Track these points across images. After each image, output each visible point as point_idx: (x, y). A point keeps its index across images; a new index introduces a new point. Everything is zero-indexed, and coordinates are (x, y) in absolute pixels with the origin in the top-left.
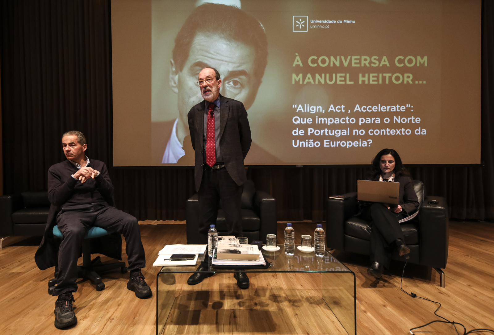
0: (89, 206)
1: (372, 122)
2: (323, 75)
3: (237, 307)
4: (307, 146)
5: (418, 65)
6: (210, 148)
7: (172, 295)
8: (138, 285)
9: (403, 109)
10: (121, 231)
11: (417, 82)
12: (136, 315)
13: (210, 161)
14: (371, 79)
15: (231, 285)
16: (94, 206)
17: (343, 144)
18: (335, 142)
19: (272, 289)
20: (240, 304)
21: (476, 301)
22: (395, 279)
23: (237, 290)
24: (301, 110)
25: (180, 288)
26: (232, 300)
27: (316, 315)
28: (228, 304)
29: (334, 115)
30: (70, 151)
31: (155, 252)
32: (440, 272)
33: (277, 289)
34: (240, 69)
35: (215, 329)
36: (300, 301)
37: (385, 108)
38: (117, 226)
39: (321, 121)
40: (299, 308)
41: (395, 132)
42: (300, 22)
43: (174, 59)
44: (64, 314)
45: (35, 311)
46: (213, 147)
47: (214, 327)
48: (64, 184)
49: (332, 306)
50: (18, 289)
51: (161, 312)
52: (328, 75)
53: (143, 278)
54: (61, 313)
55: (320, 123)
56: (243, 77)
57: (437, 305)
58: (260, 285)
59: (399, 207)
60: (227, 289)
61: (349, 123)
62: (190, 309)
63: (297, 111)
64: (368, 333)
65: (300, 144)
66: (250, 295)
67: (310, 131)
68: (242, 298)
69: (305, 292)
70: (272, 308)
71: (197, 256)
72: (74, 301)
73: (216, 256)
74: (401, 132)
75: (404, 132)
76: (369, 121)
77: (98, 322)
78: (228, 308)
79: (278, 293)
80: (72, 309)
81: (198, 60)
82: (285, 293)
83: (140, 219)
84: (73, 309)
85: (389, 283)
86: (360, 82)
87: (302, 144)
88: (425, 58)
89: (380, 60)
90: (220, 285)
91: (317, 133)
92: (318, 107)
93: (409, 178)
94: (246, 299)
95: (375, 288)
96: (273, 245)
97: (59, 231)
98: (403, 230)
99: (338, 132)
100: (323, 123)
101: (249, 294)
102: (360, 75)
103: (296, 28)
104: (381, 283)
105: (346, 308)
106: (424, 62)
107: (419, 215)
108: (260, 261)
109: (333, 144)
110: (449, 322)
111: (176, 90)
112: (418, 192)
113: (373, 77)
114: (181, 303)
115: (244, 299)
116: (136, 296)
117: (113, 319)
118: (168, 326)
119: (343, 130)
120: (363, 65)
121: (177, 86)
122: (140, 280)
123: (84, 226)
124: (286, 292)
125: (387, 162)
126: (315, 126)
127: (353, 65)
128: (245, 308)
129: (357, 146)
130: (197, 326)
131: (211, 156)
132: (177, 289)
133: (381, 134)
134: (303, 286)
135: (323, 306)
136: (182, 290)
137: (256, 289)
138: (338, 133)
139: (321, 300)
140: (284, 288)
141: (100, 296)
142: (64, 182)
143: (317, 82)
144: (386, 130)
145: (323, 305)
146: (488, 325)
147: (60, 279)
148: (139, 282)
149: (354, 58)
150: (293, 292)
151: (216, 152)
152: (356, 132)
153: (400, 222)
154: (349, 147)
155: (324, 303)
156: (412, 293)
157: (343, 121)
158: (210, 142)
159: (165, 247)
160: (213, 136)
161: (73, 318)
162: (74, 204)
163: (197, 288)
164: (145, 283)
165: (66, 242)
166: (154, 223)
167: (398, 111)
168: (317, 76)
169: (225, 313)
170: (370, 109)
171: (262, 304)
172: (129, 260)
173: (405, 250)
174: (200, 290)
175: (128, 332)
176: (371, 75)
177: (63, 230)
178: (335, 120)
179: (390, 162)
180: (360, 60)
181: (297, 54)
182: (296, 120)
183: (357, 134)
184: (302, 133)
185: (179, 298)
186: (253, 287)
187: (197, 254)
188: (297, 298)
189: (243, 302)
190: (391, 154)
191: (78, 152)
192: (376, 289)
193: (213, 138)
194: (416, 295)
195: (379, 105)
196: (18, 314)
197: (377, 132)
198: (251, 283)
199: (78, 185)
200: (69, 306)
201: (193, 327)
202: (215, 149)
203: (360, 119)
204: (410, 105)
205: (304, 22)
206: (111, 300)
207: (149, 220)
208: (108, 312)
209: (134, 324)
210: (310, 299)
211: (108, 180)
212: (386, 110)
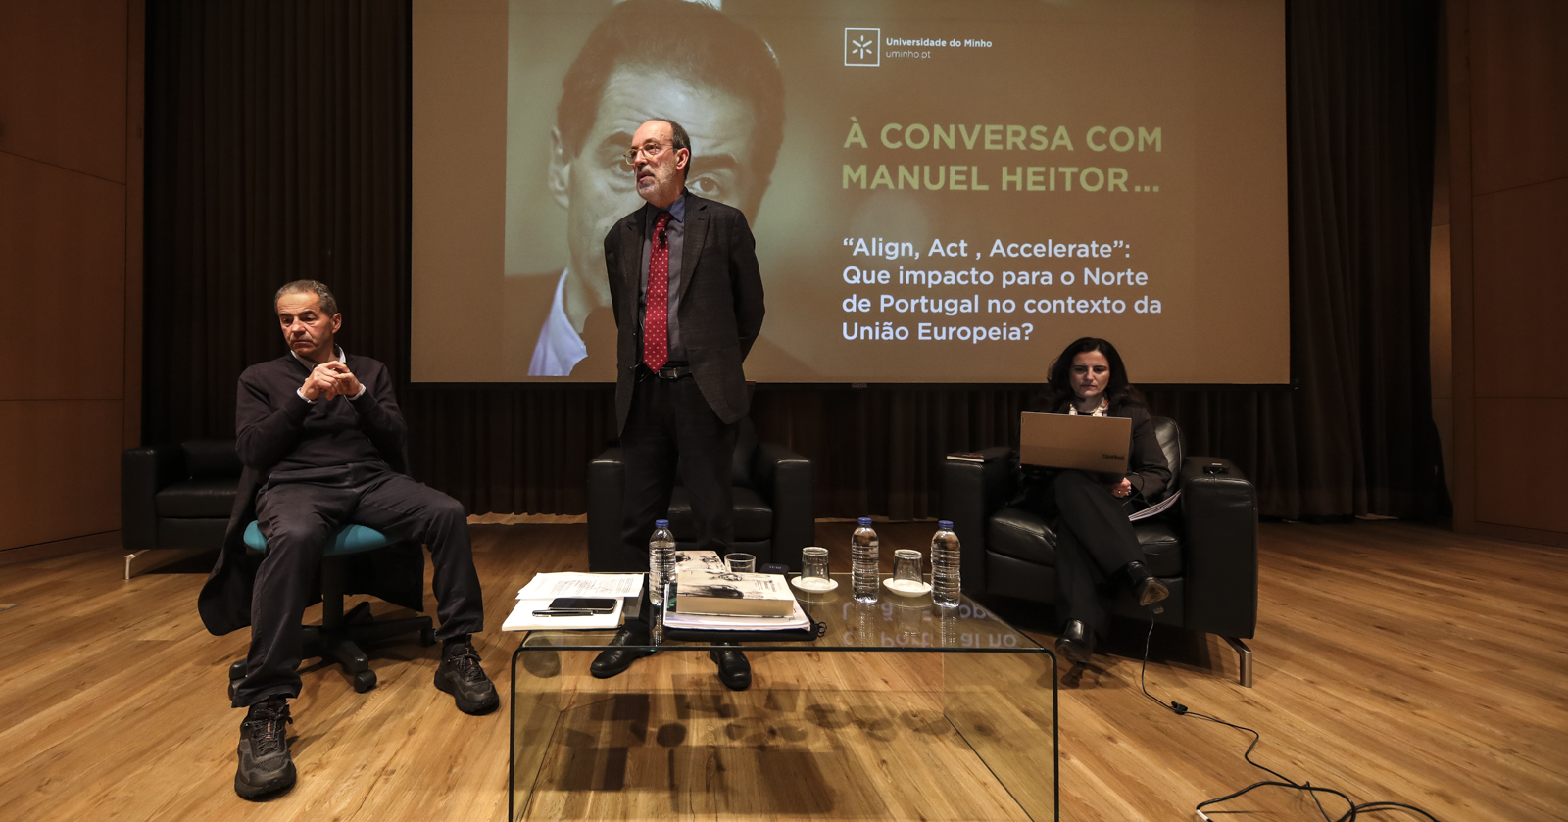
0: (339, 471)
1: (1034, 283)
2: (917, 168)
3: (723, 741)
4: (877, 338)
5: (1141, 148)
6: (654, 323)
7: (552, 706)
8: (464, 677)
9: (1106, 250)
10: (422, 535)
11: (1138, 189)
12: (455, 762)
13: (654, 356)
14: (1030, 179)
15: (704, 680)
16: (356, 471)
17: (964, 333)
18: (944, 329)
19: (809, 690)
20: (730, 732)
21: (1341, 724)
22: (1121, 664)
23: (720, 693)
24: (864, 252)
25: (571, 687)
26: (708, 720)
27: (937, 766)
28: (700, 732)
29: (941, 264)
30: (303, 333)
31: (508, 591)
32: (1240, 647)
33: (823, 690)
34: (718, 151)
35: (669, 803)
36: (886, 723)
37: (1065, 250)
38: (411, 523)
39: (912, 277)
40: (887, 743)
41: (1087, 305)
42: (862, 44)
43: (561, 128)
44: (260, 759)
45: (189, 746)
46: (663, 321)
47: (665, 796)
48: (276, 414)
49: (973, 738)
50: (154, 685)
51: (523, 753)
52: (927, 169)
53: (477, 660)
54: (253, 755)
55: (908, 282)
56: (725, 172)
57: (1245, 734)
58: (778, 680)
59: (1126, 482)
60: (694, 690)
61: (977, 283)
62: (600, 746)
63: (855, 254)
64: (1083, 816)
65: (861, 332)
66: (754, 708)
67: (886, 301)
68: (736, 715)
69: (898, 699)
70: (817, 744)
71: (620, 604)
72: (291, 721)
73: (675, 603)
74: (1101, 306)
75: (1110, 306)
76: (1025, 278)
77: (354, 781)
78: (701, 743)
79: (827, 702)
80: (282, 743)
81: (618, 130)
82: (845, 702)
83: (472, 509)
84: (288, 744)
85: (1109, 675)
86: (1005, 187)
87: (867, 332)
88: (1158, 133)
89: (1050, 136)
90: (675, 678)
91: (902, 305)
92: (903, 245)
93: (1144, 410)
94: (746, 719)
95: (1077, 690)
96: (819, 576)
97: (261, 535)
98: (1141, 540)
99: (951, 305)
100: (916, 282)
101: (753, 703)
102: (1005, 170)
103: (855, 58)
104: (1089, 676)
105: (1011, 745)
106: (1155, 140)
107: (1182, 501)
108: (793, 619)
109: (940, 334)
110: (1294, 785)
111: (565, 201)
112: (1165, 444)
113: (1035, 174)
114: (575, 727)
115: (741, 717)
116: (456, 708)
117: (393, 772)
118: (540, 794)
119: (963, 301)
120: (1010, 147)
121: (566, 192)
122: (468, 664)
123: (323, 522)
124: (848, 700)
125: (1091, 370)
126: (895, 289)
127: (988, 146)
128: (745, 744)
129: (998, 338)
130: (620, 795)
131: (657, 344)
132: (564, 688)
133: (1055, 310)
134: (890, 683)
135: (951, 738)
136: (578, 691)
137: (770, 690)
138: (952, 307)
139: (942, 721)
140: (840, 688)
141: (364, 707)
142: (277, 409)
143: (901, 186)
144: (1065, 300)
145: (950, 734)
146: (1394, 790)
147: (252, 663)
148: (466, 671)
149: (988, 128)
150: (866, 698)
151: (668, 336)
152: (994, 305)
153: (1132, 518)
154: (978, 340)
155: (952, 730)
156: (1173, 703)
157: (964, 278)
158: (655, 307)
159: (534, 578)
160: (664, 292)
161: (283, 771)
162: (303, 465)
163: (616, 685)
164: (480, 671)
165: (273, 565)
166: (508, 520)
167: (1095, 255)
168: (902, 170)
169: (692, 757)
170: (1027, 250)
171: (788, 732)
172: (441, 613)
173: (1156, 592)
174: (625, 692)
175: (432, 811)
176: (1031, 170)
177: (269, 531)
178: (943, 276)
179: (1097, 369)
180: (1004, 133)
181: (854, 119)
182: (851, 274)
183: (998, 310)
184: (864, 305)
185: (571, 714)
186: (762, 686)
187: (620, 598)
188: (877, 717)
189: (739, 727)
190: (1101, 350)
191: (323, 334)
192: (1080, 691)
193: (662, 298)
194: (1186, 709)
195: (1050, 241)
196: (142, 754)
197: (1046, 306)
198: (755, 674)
199: (313, 417)
200: (276, 735)
201: (608, 797)
202: (667, 327)
203: (1005, 274)
204: (1121, 242)
205: (870, 42)
206: (392, 717)
207: (495, 512)
208: (381, 753)
209: (449, 787)
210: (913, 718)
211: (392, 407)
212: (1067, 253)
